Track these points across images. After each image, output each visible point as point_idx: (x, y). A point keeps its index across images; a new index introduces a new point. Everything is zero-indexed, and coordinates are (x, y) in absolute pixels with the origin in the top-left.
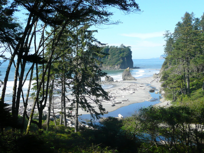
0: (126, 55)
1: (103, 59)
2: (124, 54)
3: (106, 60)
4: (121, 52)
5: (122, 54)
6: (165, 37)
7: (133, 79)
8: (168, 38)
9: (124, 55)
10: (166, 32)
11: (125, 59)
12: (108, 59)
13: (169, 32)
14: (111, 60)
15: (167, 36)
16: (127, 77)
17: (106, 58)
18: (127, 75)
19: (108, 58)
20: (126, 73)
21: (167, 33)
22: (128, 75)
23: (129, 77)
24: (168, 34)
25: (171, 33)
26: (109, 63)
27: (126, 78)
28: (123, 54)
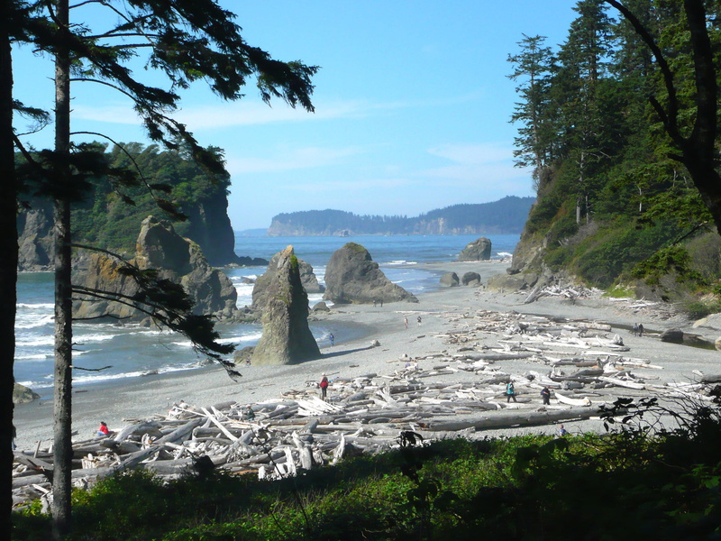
0: (206, 191)
1: (79, 213)
2: (194, 185)
3: (95, 219)
4: (175, 174)
5: (184, 185)
6: (518, 73)
7: (394, 293)
8: (536, 77)
9: (196, 193)
10: (528, 44)
11: (202, 211)
12: (109, 216)
13: (542, 45)
14: (122, 217)
15: (530, 64)
16: (359, 285)
17: (96, 206)
18: (357, 273)
19: (103, 208)
20: (353, 263)
21: (531, 51)
22: (364, 272)
23: (373, 287)
24: (540, 56)
25: (549, 53)
26: (113, 233)
27: (351, 292)
28: (189, 188)
